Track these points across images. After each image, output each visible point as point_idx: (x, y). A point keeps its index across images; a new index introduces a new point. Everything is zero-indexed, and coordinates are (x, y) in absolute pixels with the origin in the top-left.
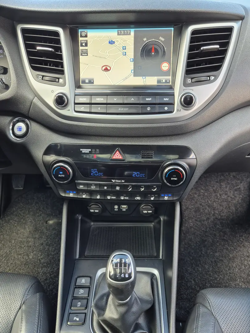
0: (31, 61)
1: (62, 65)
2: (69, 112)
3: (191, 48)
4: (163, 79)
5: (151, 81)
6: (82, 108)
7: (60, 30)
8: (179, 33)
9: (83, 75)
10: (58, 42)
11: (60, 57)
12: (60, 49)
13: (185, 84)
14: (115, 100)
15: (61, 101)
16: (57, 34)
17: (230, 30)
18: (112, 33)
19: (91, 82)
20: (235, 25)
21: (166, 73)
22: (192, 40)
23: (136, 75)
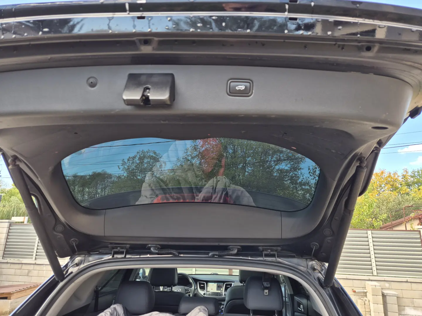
0: (200, 287)
1: (205, 288)
2: (205, 296)
3: (225, 286)
4: (221, 291)
5: (219, 291)
6: (208, 295)
7: (205, 283)
8: (224, 284)
9: (208, 290)
10: (205, 284)
11: (205, 287)
12: (205, 286)
13: (224, 292)
14: (213, 294)
15: (204, 294)
16: (204, 283)
17: (232, 284)
18: (213, 284)
19: (209, 291)
20: (233, 283)
21: (222, 290)
22: (226, 285)
23: (217, 290)
